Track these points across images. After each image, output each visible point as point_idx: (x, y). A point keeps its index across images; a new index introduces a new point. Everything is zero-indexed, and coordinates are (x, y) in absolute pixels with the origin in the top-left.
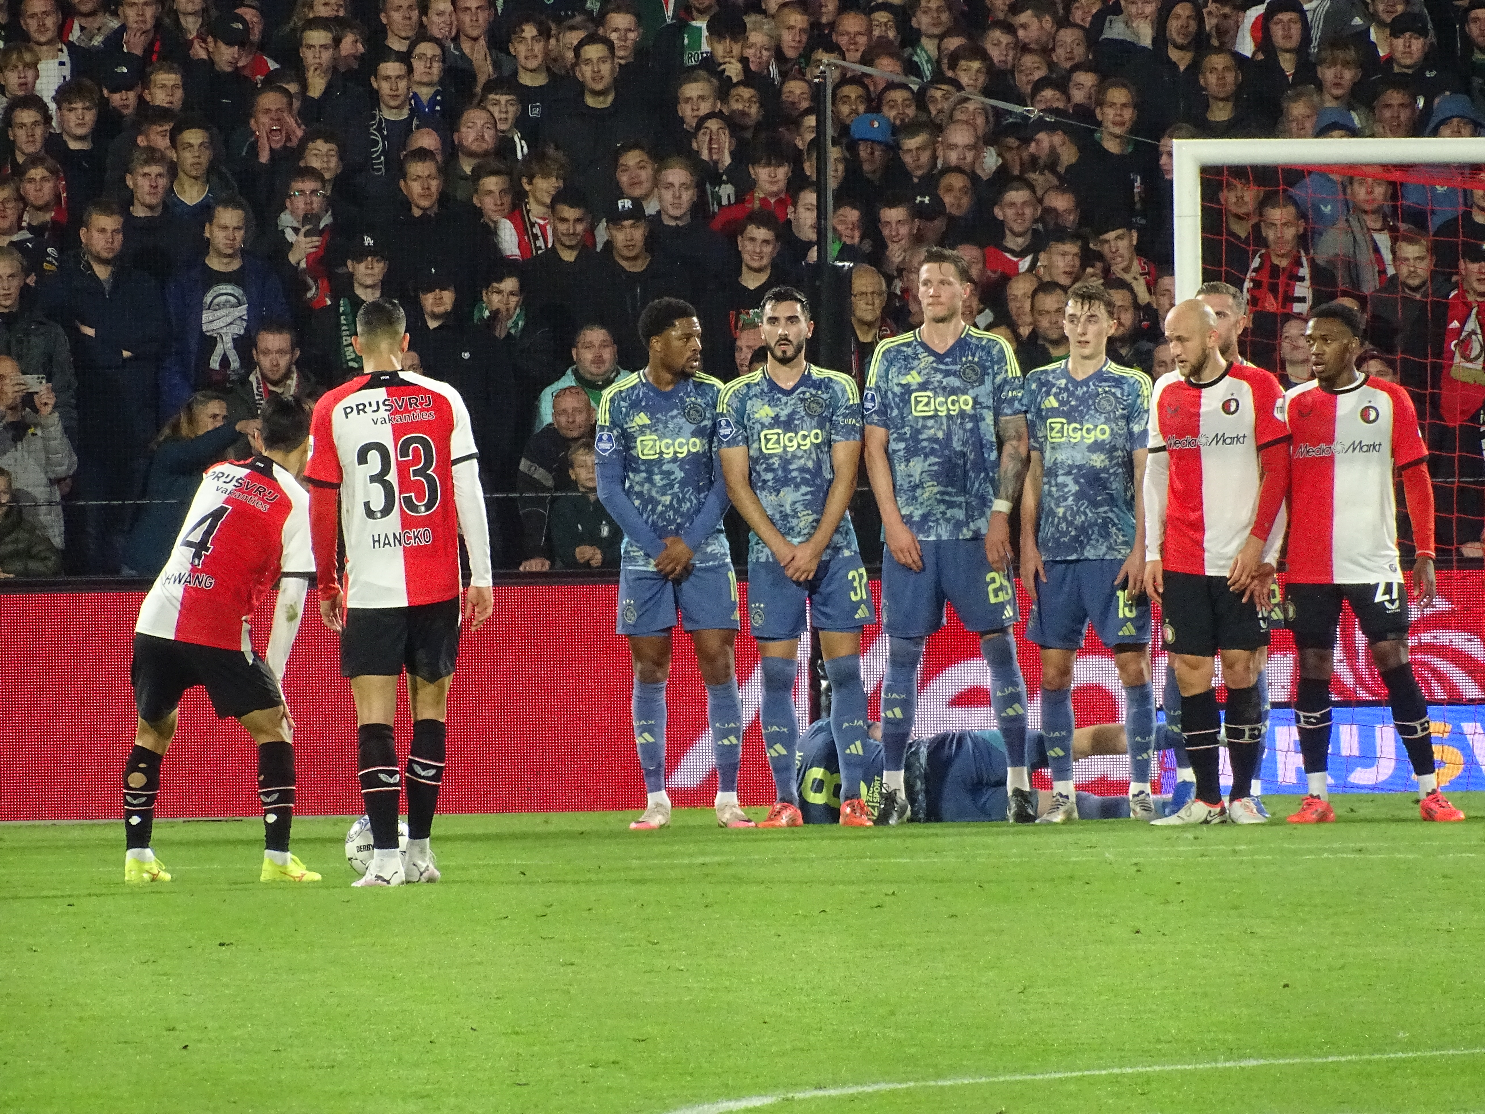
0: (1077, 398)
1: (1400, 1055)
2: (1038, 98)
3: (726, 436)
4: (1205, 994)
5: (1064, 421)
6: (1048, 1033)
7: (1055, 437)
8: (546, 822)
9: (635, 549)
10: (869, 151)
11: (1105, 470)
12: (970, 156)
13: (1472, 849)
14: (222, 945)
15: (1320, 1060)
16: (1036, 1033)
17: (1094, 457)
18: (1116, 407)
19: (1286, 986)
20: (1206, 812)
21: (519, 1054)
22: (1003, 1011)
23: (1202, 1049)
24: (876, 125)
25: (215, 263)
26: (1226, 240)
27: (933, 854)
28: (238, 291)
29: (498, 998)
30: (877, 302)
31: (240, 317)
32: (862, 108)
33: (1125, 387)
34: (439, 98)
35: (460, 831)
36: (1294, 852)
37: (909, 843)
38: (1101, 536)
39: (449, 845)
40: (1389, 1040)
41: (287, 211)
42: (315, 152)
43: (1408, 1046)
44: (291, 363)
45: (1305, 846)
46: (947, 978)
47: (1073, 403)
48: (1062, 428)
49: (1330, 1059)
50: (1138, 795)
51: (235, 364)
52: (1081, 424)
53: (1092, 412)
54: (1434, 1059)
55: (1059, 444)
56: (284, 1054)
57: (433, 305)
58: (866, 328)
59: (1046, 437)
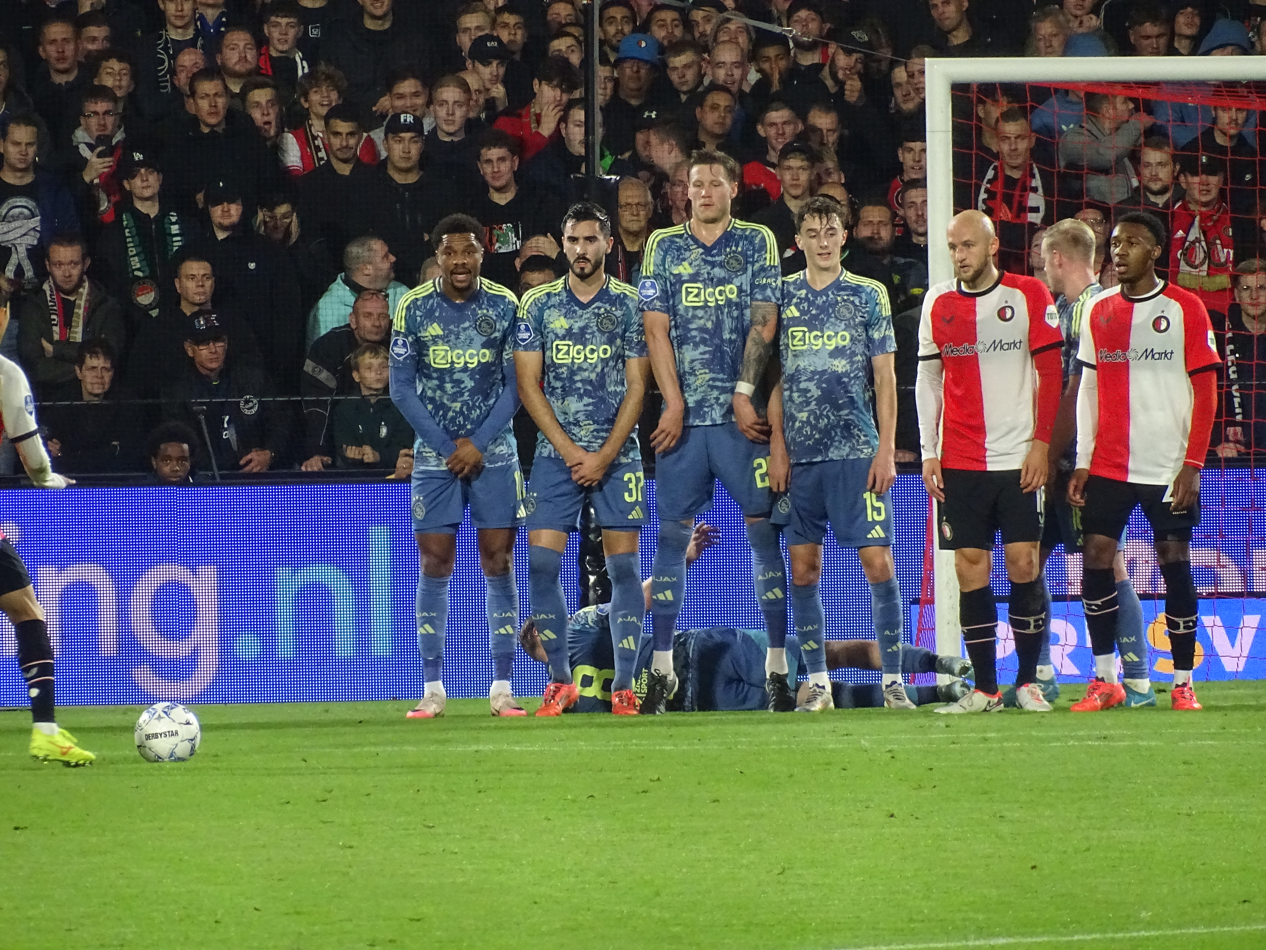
0: (818, 307)
1: (1143, 933)
2: (795, 18)
3: (524, 340)
4: (956, 875)
5: (806, 329)
6: (806, 912)
7: (797, 345)
8: (327, 711)
9: (427, 449)
10: (635, 69)
11: (846, 374)
12: (737, 73)
13: (1213, 736)
14: (16, 828)
15: (1065, 939)
16: (795, 913)
17: (836, 362)
18: (855, 314)
19: (1034, 867)
20: (986, 703)
21: (300, 934)
22: (764, 892)
23: (953, 929)
24: (643, 44)
25: (10, 178)
26: (976, 154)
27: (696, 741)
28: (31, 204)
29: (280, 880)
30: (642, 213)
31: (34, 229)
32: (627, 29)
33: (863, 295)
34: (224, 19)
35: (244, 720)
36: (1042, 740)
37: (673, 730)
38: (844, 437)
39: (234, 733)
40: (1132, 920)
41: (81, 128)
42: (109, 70)
43: (1149, 925)
44: (82, 273)
45: (1052, 734)
46: (709, 860)
47: (814, 312)
48: (804, 336)
49: (1076, 938)
50: (891, 686)
51: (29, 273)
52: (822, 331)
53: (832, 320)
54: (1174, 937)
55: (802, 352)
56: (75, 933)
57: (223, 216)
58: (631, 238)
59: (787, 345)
